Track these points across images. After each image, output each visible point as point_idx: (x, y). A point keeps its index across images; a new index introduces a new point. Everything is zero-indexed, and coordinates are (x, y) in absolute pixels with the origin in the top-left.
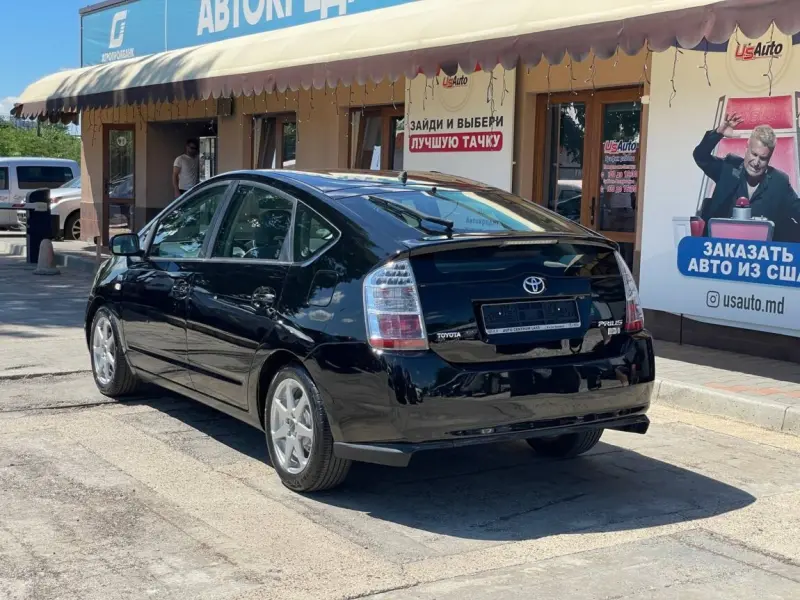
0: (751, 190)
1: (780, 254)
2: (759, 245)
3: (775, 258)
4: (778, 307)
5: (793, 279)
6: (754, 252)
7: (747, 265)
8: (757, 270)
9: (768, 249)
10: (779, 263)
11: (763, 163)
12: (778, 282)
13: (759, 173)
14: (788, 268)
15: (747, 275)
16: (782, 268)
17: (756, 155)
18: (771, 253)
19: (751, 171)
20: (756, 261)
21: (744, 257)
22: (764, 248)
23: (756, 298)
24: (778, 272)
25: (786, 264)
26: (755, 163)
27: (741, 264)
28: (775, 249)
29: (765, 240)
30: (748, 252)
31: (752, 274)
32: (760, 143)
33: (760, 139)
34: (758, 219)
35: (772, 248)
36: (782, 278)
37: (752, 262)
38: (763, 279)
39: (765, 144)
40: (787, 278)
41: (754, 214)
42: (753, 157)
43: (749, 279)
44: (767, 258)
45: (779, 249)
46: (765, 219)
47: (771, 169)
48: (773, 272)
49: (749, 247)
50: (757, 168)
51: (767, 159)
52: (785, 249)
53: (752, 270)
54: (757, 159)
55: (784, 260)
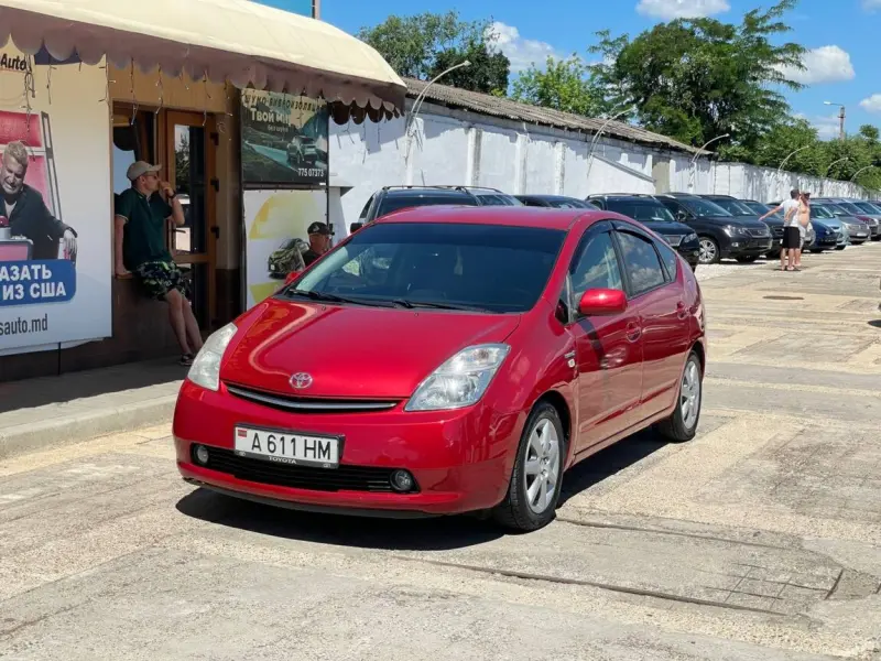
0: (9, 208)
1: (40, 271)
2: (20, 264)
3: (36, 278)
4: (41, 324)
5: (53, 295)
6: (16, 273)
7: (11, 287)
8: (21, 291)
9: (29, 267)
10: (40, 281)
11: (18, 180)
12: (40, 300)
13: (16, 191)
14: (48, 284)
15: (12, 298)
16: (43, 285)
17: (11, 171)
18: (32, 272)
19: (8, 189)
20: (19, 282)
21: (8, 279)
22: (25, 268)
23: (22, 320)
24: (39, 290)
25: (45, 281)
26: (11, 179)
27: (5, 287)
28: (36, 268)
29: (26, 259)
30: (10, 273)
31: (17, 296)
32: (13, 160)
33: (14, 155)
34: (17, 238)
35: (33, 267)
36: (44, 295)
37: (15, 283)
38: (27, 300)
39: (19, 161)
40: (49, 295)
41: (13, 233)
42: (8, 174)
43: (15, 302)
44: (29, 278)
45: (39, 267)
46: (24, 238)
47: (26, 187)
48: (35, 290)
49: (12, 268)
50: (13, 185)
51: (21, 176)
52: (44, 266)
53: (16, 292)
54: (13, 175)
55: (44, 277)
